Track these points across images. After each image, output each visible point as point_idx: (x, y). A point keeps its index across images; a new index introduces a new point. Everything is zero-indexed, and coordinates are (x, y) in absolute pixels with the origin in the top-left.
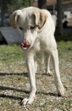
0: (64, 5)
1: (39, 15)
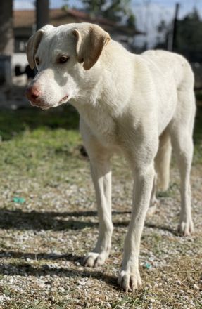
1: (87, 32)
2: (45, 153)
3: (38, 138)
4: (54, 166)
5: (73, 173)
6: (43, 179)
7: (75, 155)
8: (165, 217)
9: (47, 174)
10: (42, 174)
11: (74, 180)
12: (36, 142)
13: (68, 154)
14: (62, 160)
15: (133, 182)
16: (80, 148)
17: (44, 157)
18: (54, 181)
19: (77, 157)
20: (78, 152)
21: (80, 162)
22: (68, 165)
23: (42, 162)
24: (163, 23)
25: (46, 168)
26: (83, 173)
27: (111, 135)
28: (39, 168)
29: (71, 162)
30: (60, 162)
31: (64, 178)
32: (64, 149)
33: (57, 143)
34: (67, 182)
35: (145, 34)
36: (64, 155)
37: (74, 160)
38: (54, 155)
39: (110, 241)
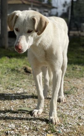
0: (10, 5)
1: (39, 19)
2: (6, 71)
4: (11, 78)
5: (21, 82)
6: (5, 85)
7: (21, 72)
8: (69, 105)
9: (7, 83)
10: (5, 83)
11: (21, 86)
13: (18, 71)
14: (15, 75)
15: (52, 87)
16: (24, 68)
17: (6, 73)
18: (11, 86)
19: (23, 73)
20: (23, 71)
21: (24, 76)
22: (18, 77)
23: (4, 76)
24: (66, 2)
25: (7, 79)
26: (26, 82)
27: (43, 57)
28: (3, 79)
29: (20, 76)
30: (14, 76)
31: (16, 84)
32: (16, 69)
33: (12, 66)
34: (18, 87)
35: (57, 8)
36: (16, 72)
37: (21, 75)
38: (11, 72)
39: (43, 104)
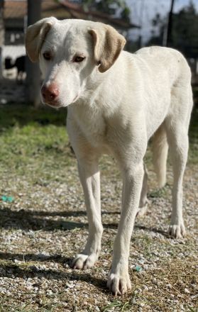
2: (35, 150)
3: (27, 134)
4: (44, 163)
5: (63, 171)
6: (32, 177)
7: (65, 152)
8: (157, 218)
9: (37, 172)
10: (32, 172)
11: (64, 179)
12: (26, 138)
13: (58, 151)
14: (52, 157)
17: (34, 154)
18: (43, 179)
19: (68, 154)
20: (68, 150)
21: (70, 160)
22: (58, 163)
23: (32, 160)
24: (158, 16)
25: (36, 166)
26: (73, 172)
28: (29, 165)
29: (61, 160)
30: (50, 159)
31: (54, 176)
32: (55, 146)
33: (47, 140)
34: (57, 180)
35: (139, 27)
36: (54, 152)
37: (64, 157)
38: (44, 152)
39: (100, 243)
